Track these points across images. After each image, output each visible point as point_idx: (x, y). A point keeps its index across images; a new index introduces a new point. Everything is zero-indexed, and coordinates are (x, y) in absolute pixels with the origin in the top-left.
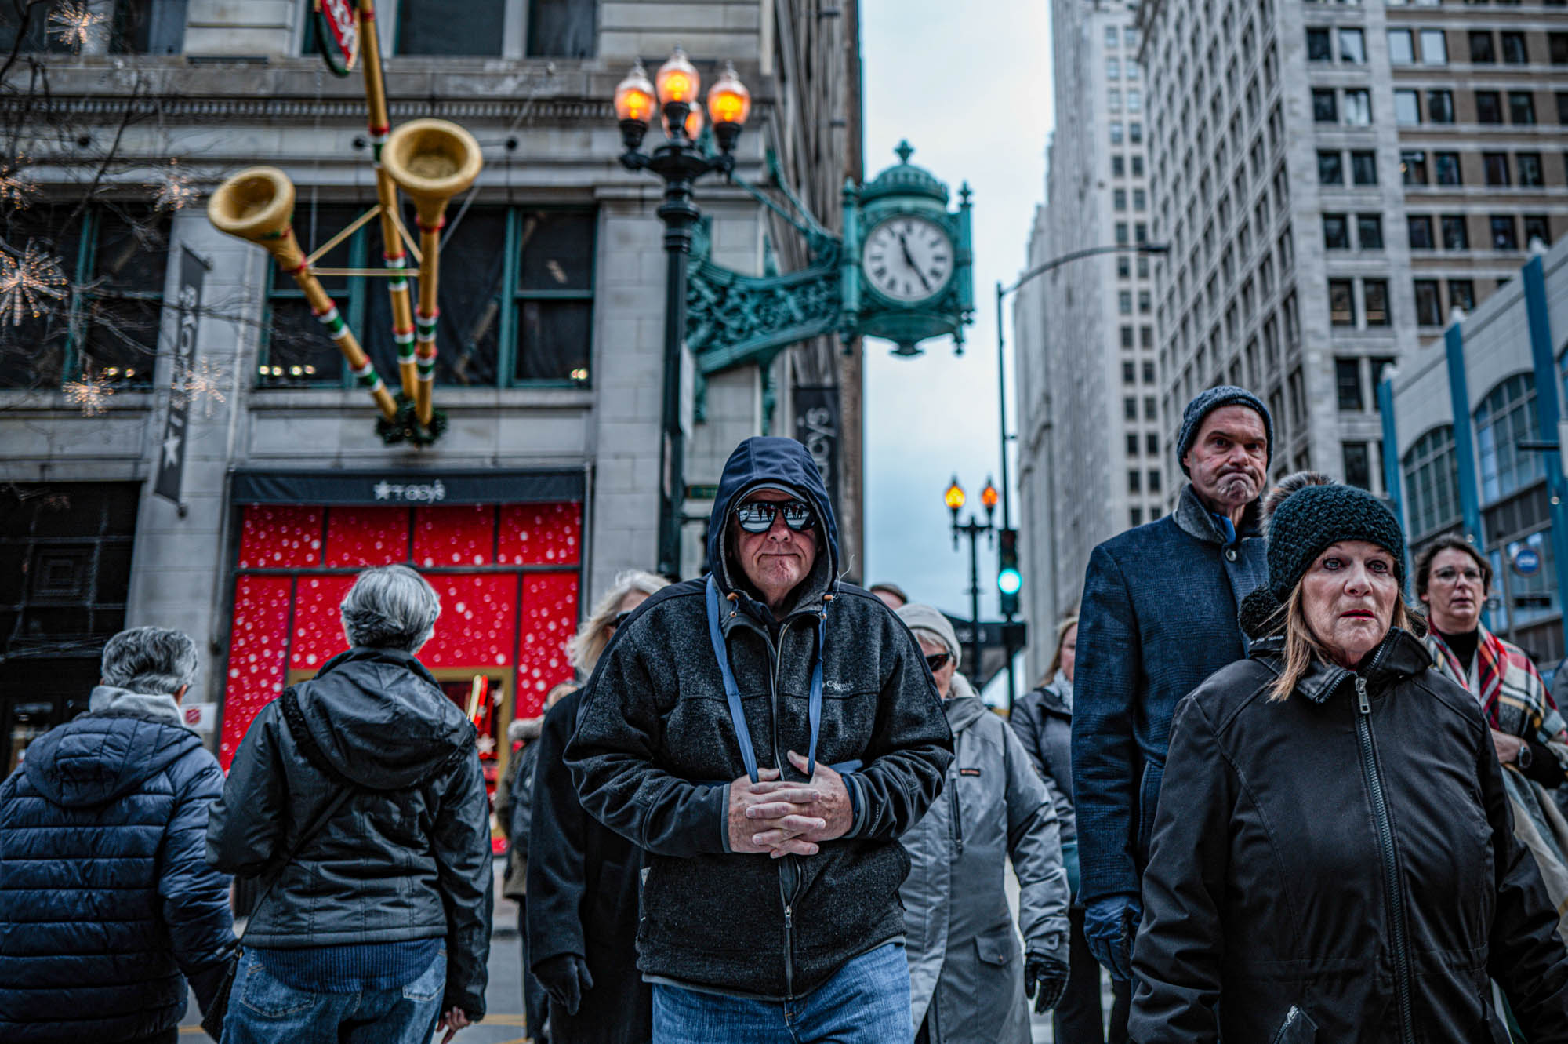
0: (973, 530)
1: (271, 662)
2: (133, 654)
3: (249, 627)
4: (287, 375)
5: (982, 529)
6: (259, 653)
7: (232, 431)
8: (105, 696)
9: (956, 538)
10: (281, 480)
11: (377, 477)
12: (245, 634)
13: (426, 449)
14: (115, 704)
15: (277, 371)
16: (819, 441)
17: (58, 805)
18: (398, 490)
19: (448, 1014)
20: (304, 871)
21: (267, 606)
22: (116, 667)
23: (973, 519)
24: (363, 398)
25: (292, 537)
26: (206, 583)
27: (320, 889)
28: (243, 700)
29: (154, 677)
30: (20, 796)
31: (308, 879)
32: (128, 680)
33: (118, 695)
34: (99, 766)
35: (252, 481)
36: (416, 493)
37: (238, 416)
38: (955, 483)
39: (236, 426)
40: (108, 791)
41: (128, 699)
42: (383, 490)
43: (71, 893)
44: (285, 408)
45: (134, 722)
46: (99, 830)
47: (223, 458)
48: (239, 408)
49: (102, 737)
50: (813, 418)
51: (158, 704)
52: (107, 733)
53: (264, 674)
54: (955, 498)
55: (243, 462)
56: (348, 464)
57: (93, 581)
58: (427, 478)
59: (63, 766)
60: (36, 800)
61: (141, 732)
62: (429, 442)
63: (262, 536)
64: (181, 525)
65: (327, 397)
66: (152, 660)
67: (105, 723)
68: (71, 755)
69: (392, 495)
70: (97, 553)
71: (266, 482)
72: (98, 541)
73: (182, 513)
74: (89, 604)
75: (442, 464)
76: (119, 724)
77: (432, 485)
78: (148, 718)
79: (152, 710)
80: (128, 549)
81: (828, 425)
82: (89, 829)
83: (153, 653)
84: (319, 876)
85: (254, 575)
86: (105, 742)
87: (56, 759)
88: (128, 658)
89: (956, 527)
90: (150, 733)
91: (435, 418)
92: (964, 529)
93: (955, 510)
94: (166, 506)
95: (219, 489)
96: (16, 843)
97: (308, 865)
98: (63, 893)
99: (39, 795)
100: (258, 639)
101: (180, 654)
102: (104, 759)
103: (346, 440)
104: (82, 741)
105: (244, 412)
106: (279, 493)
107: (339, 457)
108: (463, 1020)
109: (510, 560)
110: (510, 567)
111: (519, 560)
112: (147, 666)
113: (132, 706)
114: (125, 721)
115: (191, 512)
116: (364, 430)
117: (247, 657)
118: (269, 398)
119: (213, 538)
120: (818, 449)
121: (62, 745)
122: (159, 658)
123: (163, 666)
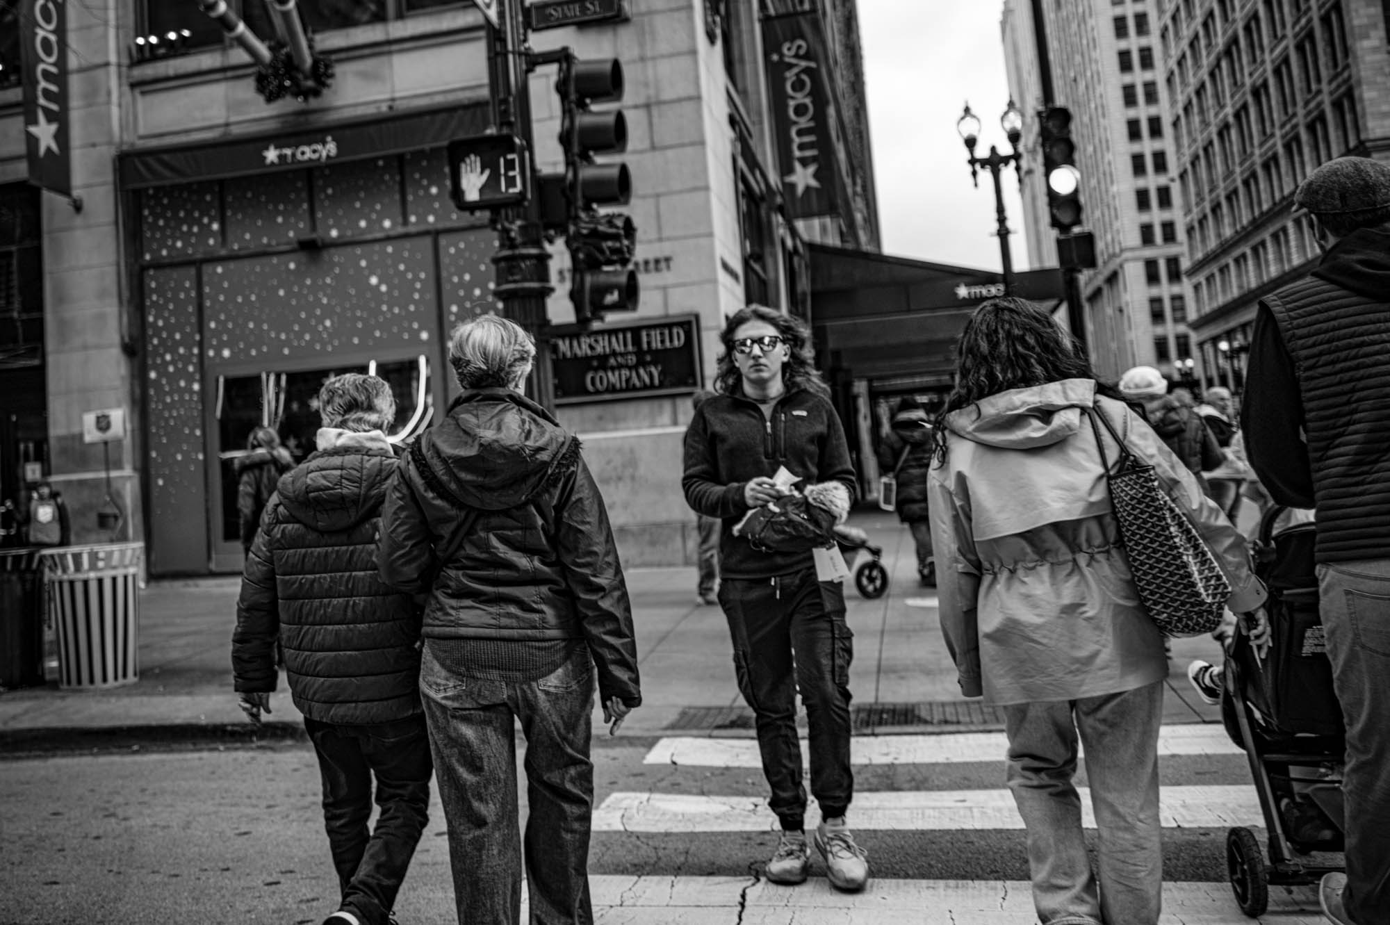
0: (994, 162)
1: (186, 359)
2: (341, 396)
3: (160, 323)
4: (164, 42)
5: (1006, 160)
6: (173, 351)
7: (115, 111)
8: (328, 437)
9: (974, 173)
10: (166, 157)
11: (265, 140)
12: (157, 333)
13: (314, 103)
14: (340, 442)
15: (153, 40)
16: (797, 75)
17: (315, 529)
18: (288, 152)
19: (609, 703)
20: (450, 578)
21: (175, 299)
22: (329, 409)
23: (993, 149)
24: (239, 56)
25: (191, 221)
26: (110, 281)
27: (462, 593)
28: (165, 403)
29: (360, 414)
30: (282, 523)
31: (452, 584)
32: (339, 419)
33: (340, 435)
34: (343, 497)
35: (136, 161)
36: (307, 153)
37: (121, 96)
38: (967, 110)
39: (120, 106)
40: (353, 516)
41: (347, 437)
42: (272, 155)
43: (341, 600)
44: (168, 79)
45: (359, 457)
46: (351, 548)
47: (110, 143)
48: (120, 85)
49: (338, 472)
50: (788, 51)
51: (372, 439)
52: (342, 468)
53: (181, 373)
54: (969, 127)
55: (132, 144)
56: (236, 131)
57: (15, 291)
58: (316, 135)
59: (315, 498)
60: (296, 526)
61: (368, 465)
62: (316, 93)
63: (161, 223)
64: (78, 220)
65: (207, 60)
66: (355, 400)
67: (337, 460)
68: (318, 489)
69: (282, 157)
70: (15, 262)
71: (150, 160)
72: (14, 248)
73: (78, 207)
74: (15, 315)
75: (333, 117)
76: (350, 459)
77: (324, 143)
78: (368, 452)
79: (369, 444)
80: (38, 253)
81: (807, 57)
82: (344, 548)
83: (356, 394)
84: (461, 582)
85: (158, 265)
86: (341, 476)
87: (307, 493)
88: (337, 400)
89: (973, 161)
90: (374, 465)
91: (316, 63)
92: (984, 163)
93: (971, 143)
94: (61, 201)
95: (109, 177)
96: (291, 561)
97: (452, 573)
98: (335, 601)
99: (298, 522)
100: (171, 336)
101: (377, 395)
102: (345, 491)
103: (231, 106)
104: (324, 477)
105: (126, 89)
106: (167, 173)
107: (227, 125)
108: (622, 708)
109: (422, 219)
110: (422, 228)
111: (431, 219)
112: (353, 406)
113: (352, 443)
114: (352, 457)
115: (87, 205)
116: (246, 90)
117: (163, 356)
118: (149, 71)
119: (110, 230)
120: (798, 85)
121: (309, 481)
122: (362, 398)
123: (365, 405)
